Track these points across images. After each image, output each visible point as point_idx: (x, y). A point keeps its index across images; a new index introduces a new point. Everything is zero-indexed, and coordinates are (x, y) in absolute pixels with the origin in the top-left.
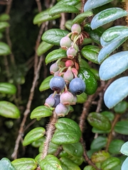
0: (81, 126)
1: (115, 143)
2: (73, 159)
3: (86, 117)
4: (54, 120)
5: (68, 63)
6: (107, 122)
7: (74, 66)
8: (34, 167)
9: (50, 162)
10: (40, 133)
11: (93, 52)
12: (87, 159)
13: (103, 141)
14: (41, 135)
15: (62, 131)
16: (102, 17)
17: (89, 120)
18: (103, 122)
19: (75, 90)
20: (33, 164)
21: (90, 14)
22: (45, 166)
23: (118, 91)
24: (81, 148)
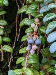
0: (38, 55)
1: (51, 61)
2: (35, 68)
3: (40, 51)
4: (28, 54)
5: (34, 33)
6: (48, 53)
7: (36, 34)
8: (22, 73)
9: (28, 71)
10: (23, 59)
11: (44, 29)
12: (41, 68)
13: (46, 60)
14: (23, 60)
15: (32, 58)
16: (48, 18)
17: (41, 52)
18: (46, 53)
19: (37, 44)
20: (21, 71)
21: (42, 15)
22: (26, 72)
23: (54, 47)
24: (38, 64)
